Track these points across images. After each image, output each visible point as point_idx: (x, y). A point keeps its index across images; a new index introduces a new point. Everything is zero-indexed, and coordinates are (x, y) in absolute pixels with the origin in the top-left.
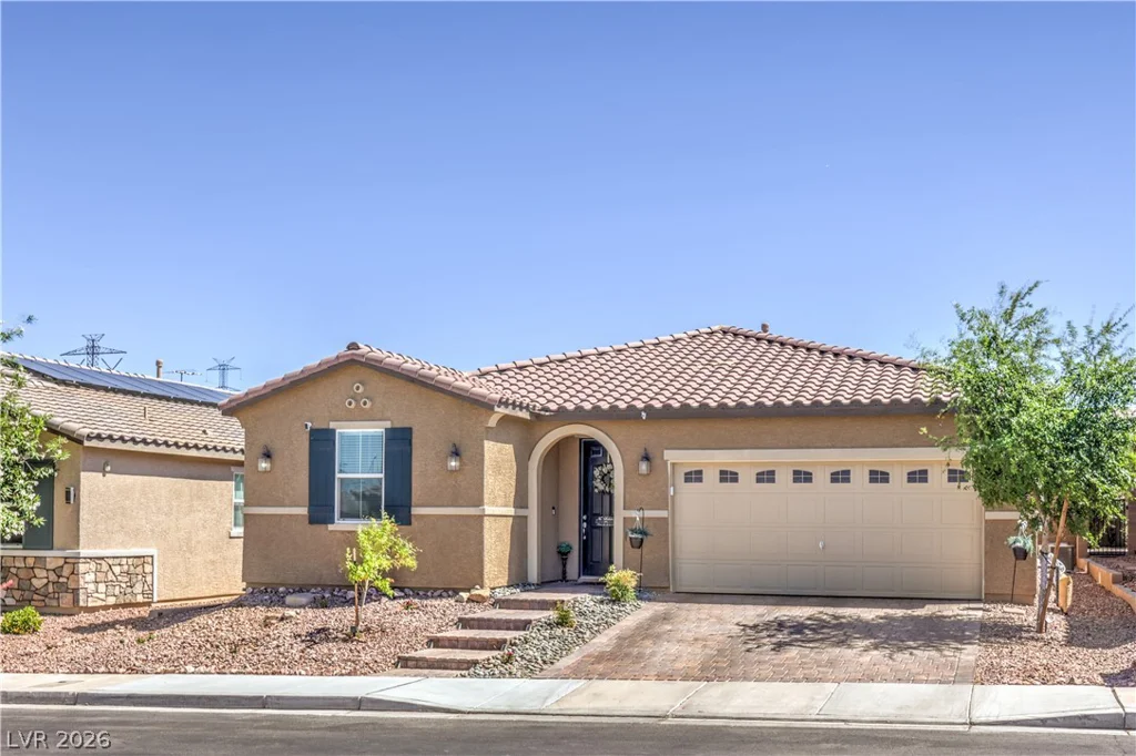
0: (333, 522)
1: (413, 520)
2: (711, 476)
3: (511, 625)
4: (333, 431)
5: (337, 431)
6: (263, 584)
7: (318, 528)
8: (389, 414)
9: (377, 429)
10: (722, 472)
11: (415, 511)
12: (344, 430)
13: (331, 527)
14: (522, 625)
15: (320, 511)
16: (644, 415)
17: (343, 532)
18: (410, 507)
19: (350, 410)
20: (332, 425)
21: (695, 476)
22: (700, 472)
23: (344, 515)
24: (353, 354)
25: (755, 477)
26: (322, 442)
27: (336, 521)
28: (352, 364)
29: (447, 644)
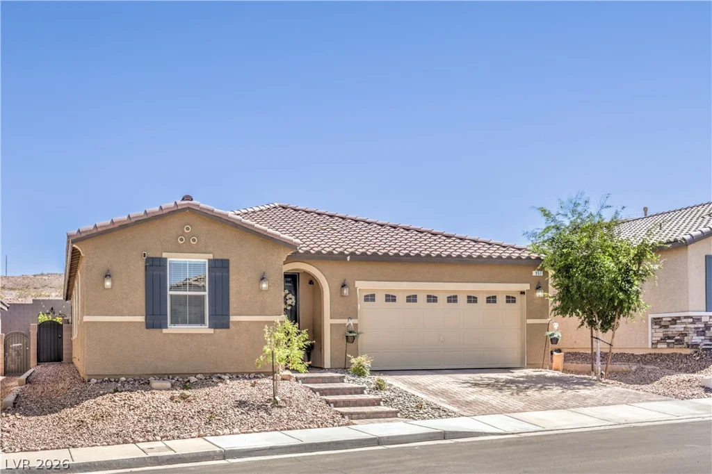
0: (167, 328)
1: (231, 325)
2: (380, 298)
3: (353, 391)
4: (166, 259)
5: (168, 259)
6: (106, 376)
7: (154, 333)
8: (211, 249)
9: (202, 259)
10: (387, 296)
11: (233, 318)
12: (173, 258)
13: (165, 331)
14: (359, 391)
15: (155, 319)
16: (348, 258)
17: (174, 334)
18: (228, 315)
19: (180, 245)
20: (164, 255)
21: (370, 298)
22: (374, 295)
23: (174, 322)
24: (189, 204)
25: (405, 299)
26: (155, 268)
27: (169, 326)
28: (187, 211)
29: (342, 404)
